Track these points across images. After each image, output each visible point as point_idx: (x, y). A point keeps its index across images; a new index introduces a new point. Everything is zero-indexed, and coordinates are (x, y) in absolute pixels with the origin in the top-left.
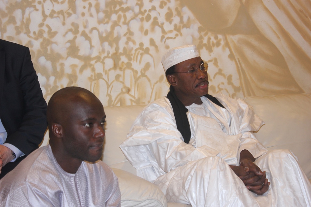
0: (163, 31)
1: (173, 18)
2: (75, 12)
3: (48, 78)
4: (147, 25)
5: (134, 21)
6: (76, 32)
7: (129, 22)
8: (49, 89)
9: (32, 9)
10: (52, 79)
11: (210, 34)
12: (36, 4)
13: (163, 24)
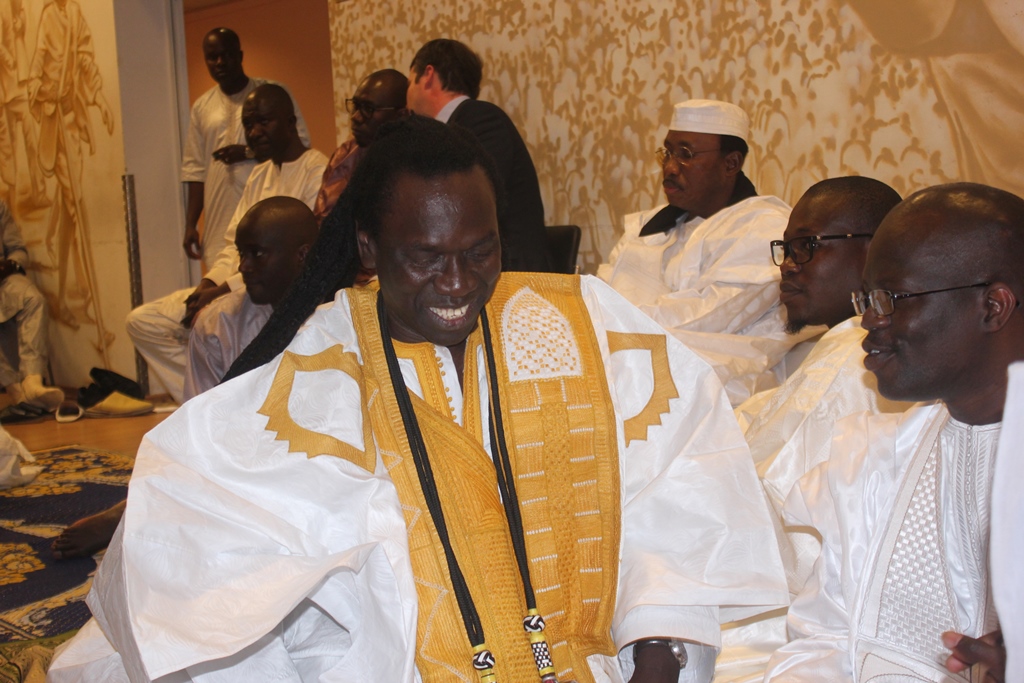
0: (806, 64)
1: (822, 33)
2: (668, 42)
3: (634, 163)
4: (778, 53)
5: (756, 48)
6: (669, 79)
7: (749, 48)
8: (636, 182)
9: (615, 45)
10: (640, 163)
11: (894, 59)
12: (619, 36)
13: (804, 47)
